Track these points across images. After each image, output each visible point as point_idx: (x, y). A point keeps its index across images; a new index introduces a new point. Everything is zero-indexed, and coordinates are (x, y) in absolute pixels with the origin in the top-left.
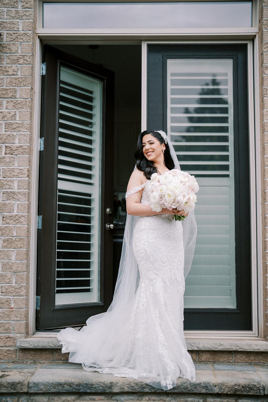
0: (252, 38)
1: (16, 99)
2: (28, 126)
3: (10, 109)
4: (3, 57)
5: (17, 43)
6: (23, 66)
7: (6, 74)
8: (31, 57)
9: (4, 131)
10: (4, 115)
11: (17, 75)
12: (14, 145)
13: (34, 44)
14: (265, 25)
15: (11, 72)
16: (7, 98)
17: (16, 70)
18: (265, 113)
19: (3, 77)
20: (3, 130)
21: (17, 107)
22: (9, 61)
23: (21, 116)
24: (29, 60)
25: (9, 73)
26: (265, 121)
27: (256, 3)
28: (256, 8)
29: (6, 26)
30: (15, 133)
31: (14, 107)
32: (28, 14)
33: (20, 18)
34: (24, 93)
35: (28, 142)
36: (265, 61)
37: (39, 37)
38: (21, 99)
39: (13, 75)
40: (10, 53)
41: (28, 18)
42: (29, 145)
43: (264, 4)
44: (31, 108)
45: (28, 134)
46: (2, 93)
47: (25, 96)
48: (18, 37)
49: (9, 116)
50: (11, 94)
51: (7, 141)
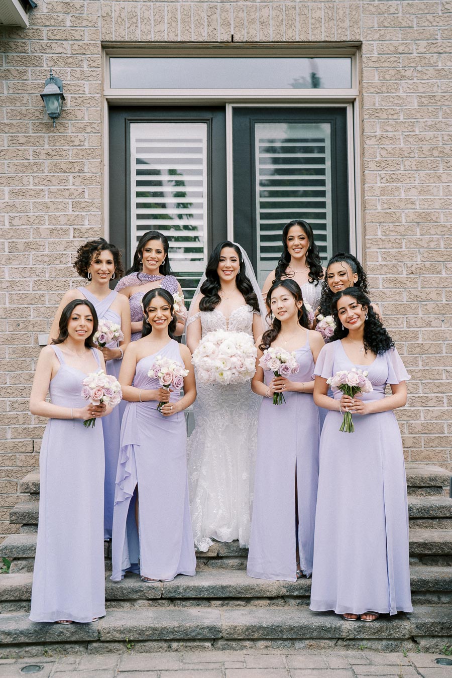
0: (352, 101)
1: (84, 174)
2: (99, 205)
3: (77, 186)
4: (67, 125)
5: (83, 108)
6: (91, 135)
7: (71, 145)
8: (100, 125)
9: (71, 211)
10: (71, 192)
11: (84, 145)
12: (83, 227)
13: (102, 110)
14: (365, 88)
15: (77, 143)
16: (73, 172)
17: (83, 140)
18: (366, 189)
19: (68, 148)
20: (71, 209)
21: (85, 184)
22: (74, 129)
23: (90, 193)
24: (98, 128)
25: (75, 144)
26: (366, 198)
27: (355, 59)
28: (355, 64)
29: (70, 89)
30: (84, 214)
31: (82, 183)
32: (94, 74)
33: (86, 78)
34: (93, 166)
35: (99, 223)
36: (366, 130)
37: (107, 99)
38: (89, 174)
39: (80, 145)
40: (75, 120)
41: (95, 79)
42: (100, 226)
43: (363, 64)
44: (102, 184)
45: (99, 214)
46: (68, 166)
47: (94, 170)
48: (85, 101)
49: (77, 193)
50: (78, 168)
51: (75, 222)
